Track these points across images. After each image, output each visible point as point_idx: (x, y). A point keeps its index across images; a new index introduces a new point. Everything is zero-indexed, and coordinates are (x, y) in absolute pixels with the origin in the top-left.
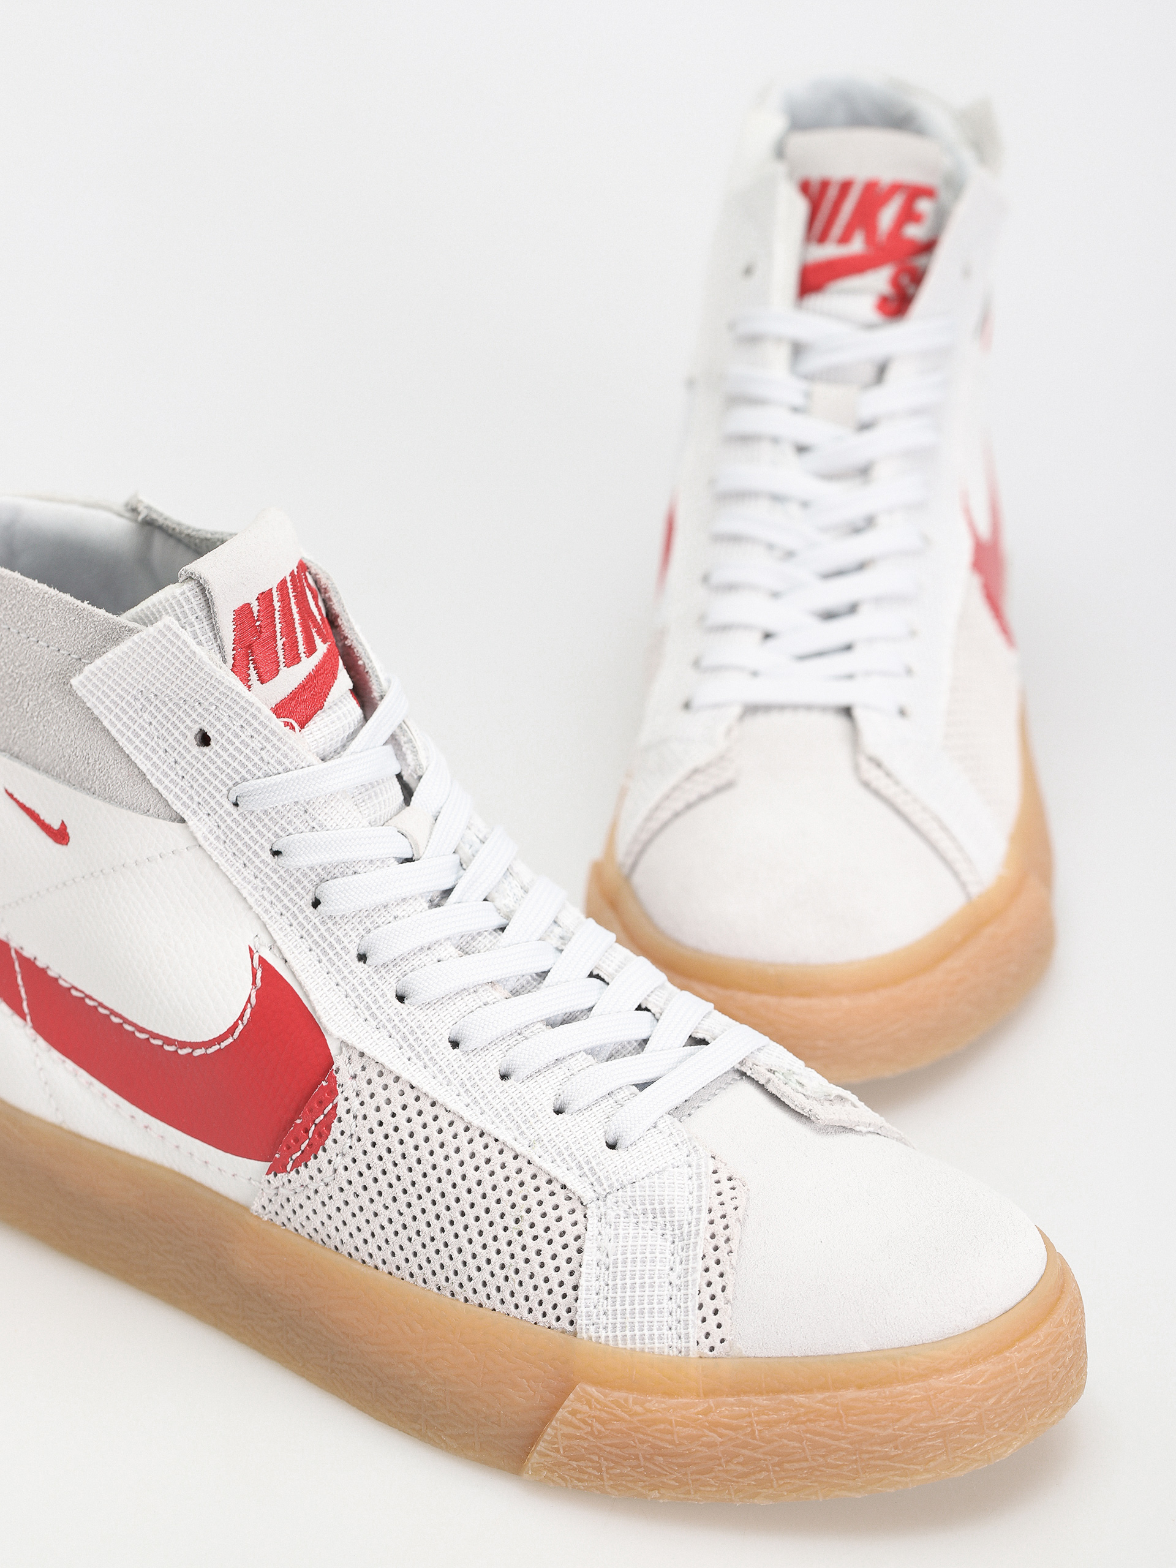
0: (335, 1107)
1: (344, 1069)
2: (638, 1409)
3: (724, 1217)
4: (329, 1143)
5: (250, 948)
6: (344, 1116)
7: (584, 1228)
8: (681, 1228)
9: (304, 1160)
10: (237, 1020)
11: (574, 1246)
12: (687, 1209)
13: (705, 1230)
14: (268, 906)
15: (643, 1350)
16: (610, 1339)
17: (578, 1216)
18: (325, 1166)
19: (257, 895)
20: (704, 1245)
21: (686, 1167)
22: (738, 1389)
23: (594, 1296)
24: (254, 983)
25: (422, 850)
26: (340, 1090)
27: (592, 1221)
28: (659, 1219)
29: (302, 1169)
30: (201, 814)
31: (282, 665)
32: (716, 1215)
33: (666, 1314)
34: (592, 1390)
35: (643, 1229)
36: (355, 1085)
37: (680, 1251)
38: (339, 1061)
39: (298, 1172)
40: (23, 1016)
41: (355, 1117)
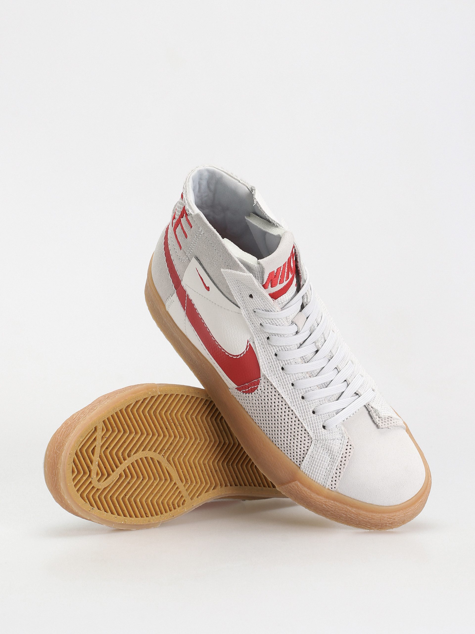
0: (257, 387)
1: (262, 381)
2: (309, 494)
3: (345, 457)
4: (253, 393)
5: (248, 340)
6: (259, 390)
7: (310, 445)
8: (334, 456)
9: (246, 392)
10: (239, 355)
11: (306, 448)
12: (337, 452)
13: (340, 459)
14: (256, 334)
15: (315, 481)
16: (308, 474)
17: (310, 441)
18: (250, 397)
19: (254, 331)
20: (338, 463)
21: (340, 440)
22: (335, 499)
23: (307, 462)
24: (246, 349)
25: (300, 330)
26: (260, 384)
27: (313, 445)
28: (329, 452)
29: (244, 394)
30: (245, 310)
31: (278, 284)
32: (344, 456)
33: (323, 476)
34: (299, 484)
35: (325, 452)
36: (264, 385)
37: (332, 462)
38: (262, 378)
39: (243, 394)
40: (184, 309)
41: (262, 391)
